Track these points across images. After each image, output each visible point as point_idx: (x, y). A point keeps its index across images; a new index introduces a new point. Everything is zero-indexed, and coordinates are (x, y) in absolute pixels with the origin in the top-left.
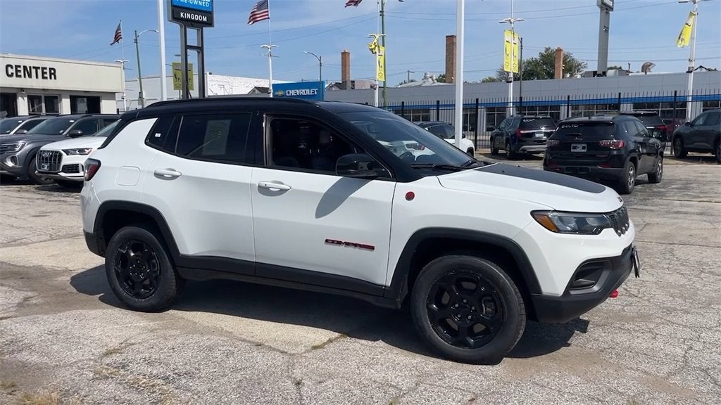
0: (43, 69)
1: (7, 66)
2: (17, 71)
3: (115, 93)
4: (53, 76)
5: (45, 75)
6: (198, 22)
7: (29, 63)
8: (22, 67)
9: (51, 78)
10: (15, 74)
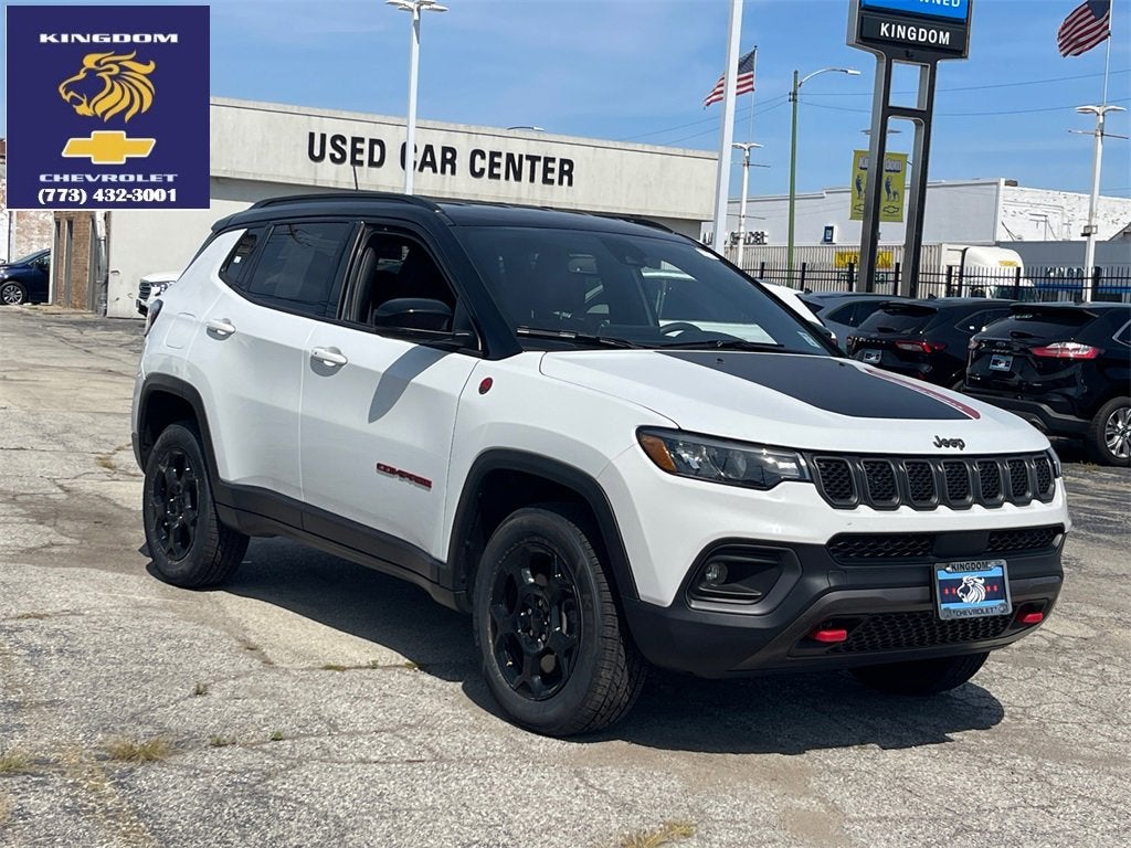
0: (548, 160)
1: (475, 153)
2: (493, 165)
3: (700, 221)
4: (566, 178)
5: (550, 176)
6: (926, 46)
7: (519, 148)
8: (504, 156)
9: (561, 182)
10: (487, 172)
